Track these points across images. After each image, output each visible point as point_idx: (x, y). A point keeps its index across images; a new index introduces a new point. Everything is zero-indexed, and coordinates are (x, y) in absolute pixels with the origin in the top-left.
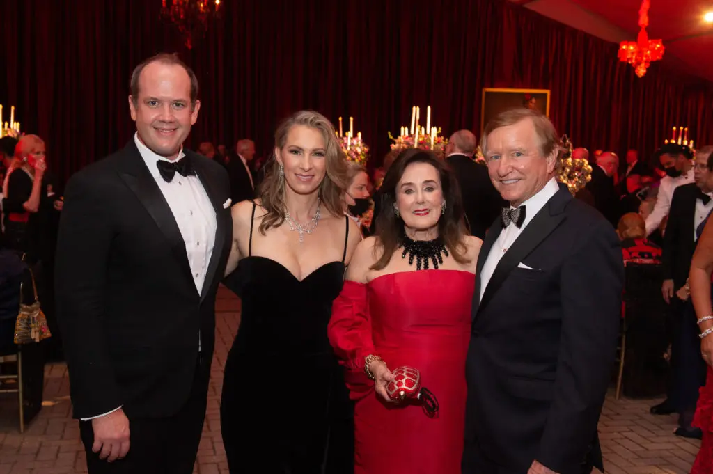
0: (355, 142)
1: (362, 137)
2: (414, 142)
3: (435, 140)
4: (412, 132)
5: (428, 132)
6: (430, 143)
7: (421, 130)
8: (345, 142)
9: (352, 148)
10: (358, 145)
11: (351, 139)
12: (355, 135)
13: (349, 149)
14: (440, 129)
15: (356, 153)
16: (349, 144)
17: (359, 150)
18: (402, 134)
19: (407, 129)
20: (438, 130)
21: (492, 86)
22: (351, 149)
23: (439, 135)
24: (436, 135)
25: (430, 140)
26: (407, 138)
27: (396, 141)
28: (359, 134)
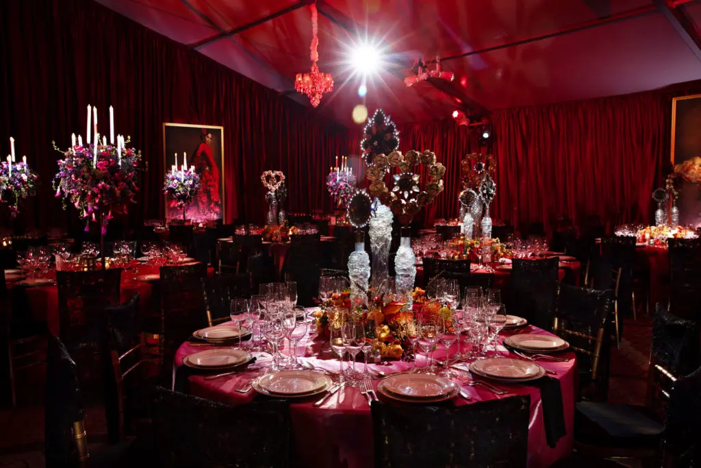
0: (18, 167)
1: (27, 162)
2: (93, 155)
3: (122, 153)
4: (89, 141)
5: (112, 141)
6: (117, 156)
7: (101, 138)
8: (5, 166)
9: (16, 174)
10: (22, 171)
11: (13, 163)
12: (18, 160)
13: (10, 175)
14: (129, 137)
15: (21, 180)
16: (10, 170)
17: (25, 177)
18: (74, 143)
19: (80, 138)
20: (126, 139)
21: (171, 122)
22: (12, 176)
23: (128, 146)
24: (123, 146)
25: (116, 153)
26: (81, 149)
27: (66, 154)
28: (24, 158)
